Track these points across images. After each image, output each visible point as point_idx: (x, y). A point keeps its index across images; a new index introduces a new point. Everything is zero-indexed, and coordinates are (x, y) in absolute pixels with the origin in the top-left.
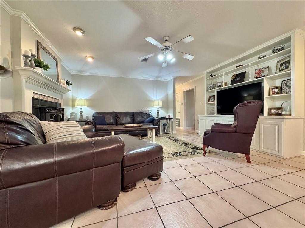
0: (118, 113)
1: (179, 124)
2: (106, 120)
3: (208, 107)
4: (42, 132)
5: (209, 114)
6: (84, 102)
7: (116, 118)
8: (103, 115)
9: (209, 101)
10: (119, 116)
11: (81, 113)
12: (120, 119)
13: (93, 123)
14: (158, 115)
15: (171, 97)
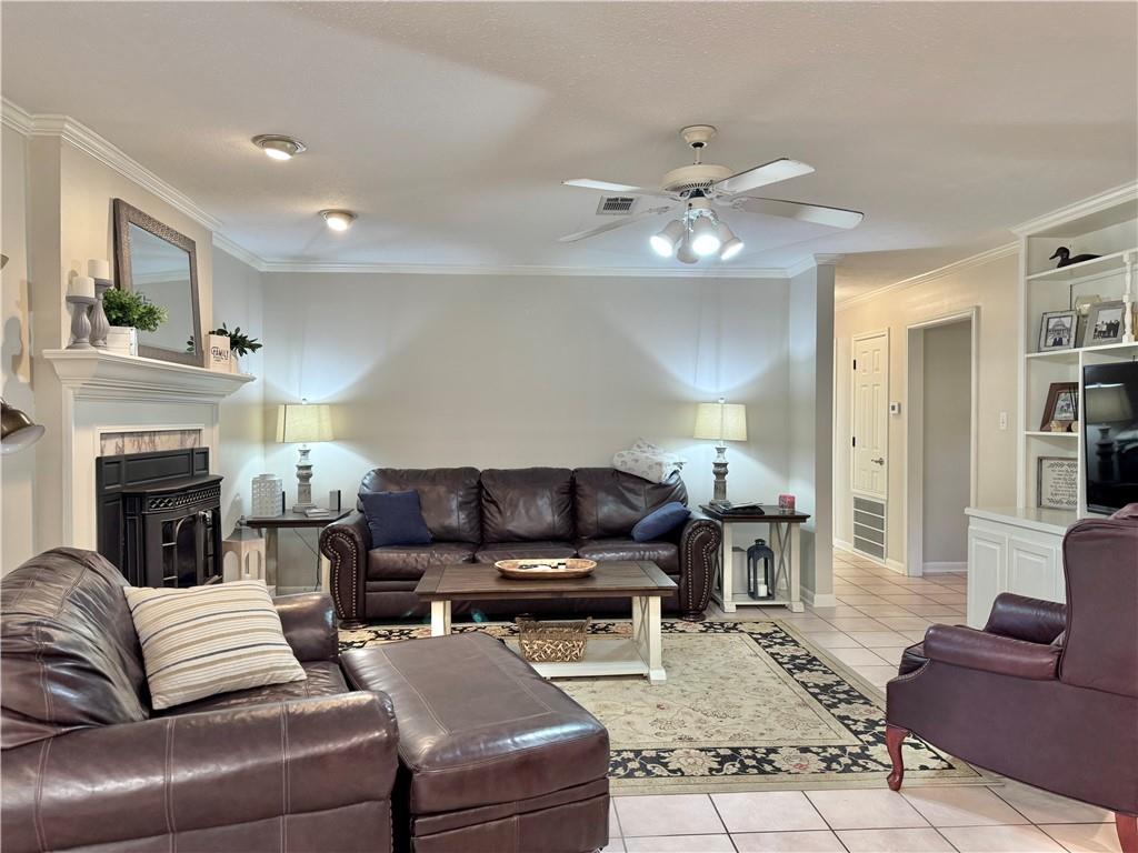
0: (491, 473)
1: (880, 537)
2: (424, 515)
3: (1040, 460)
4: (133, 636)
5: (1045, 502)
6: (320, 421)
7: (480, 504)
8: (410, 489)
9: (1046, 423)
10: (496, 493)
11: (305, 474)
12: (500, 512)
13: (358, 539)
14: (720, 488)
15: (805, 376)
